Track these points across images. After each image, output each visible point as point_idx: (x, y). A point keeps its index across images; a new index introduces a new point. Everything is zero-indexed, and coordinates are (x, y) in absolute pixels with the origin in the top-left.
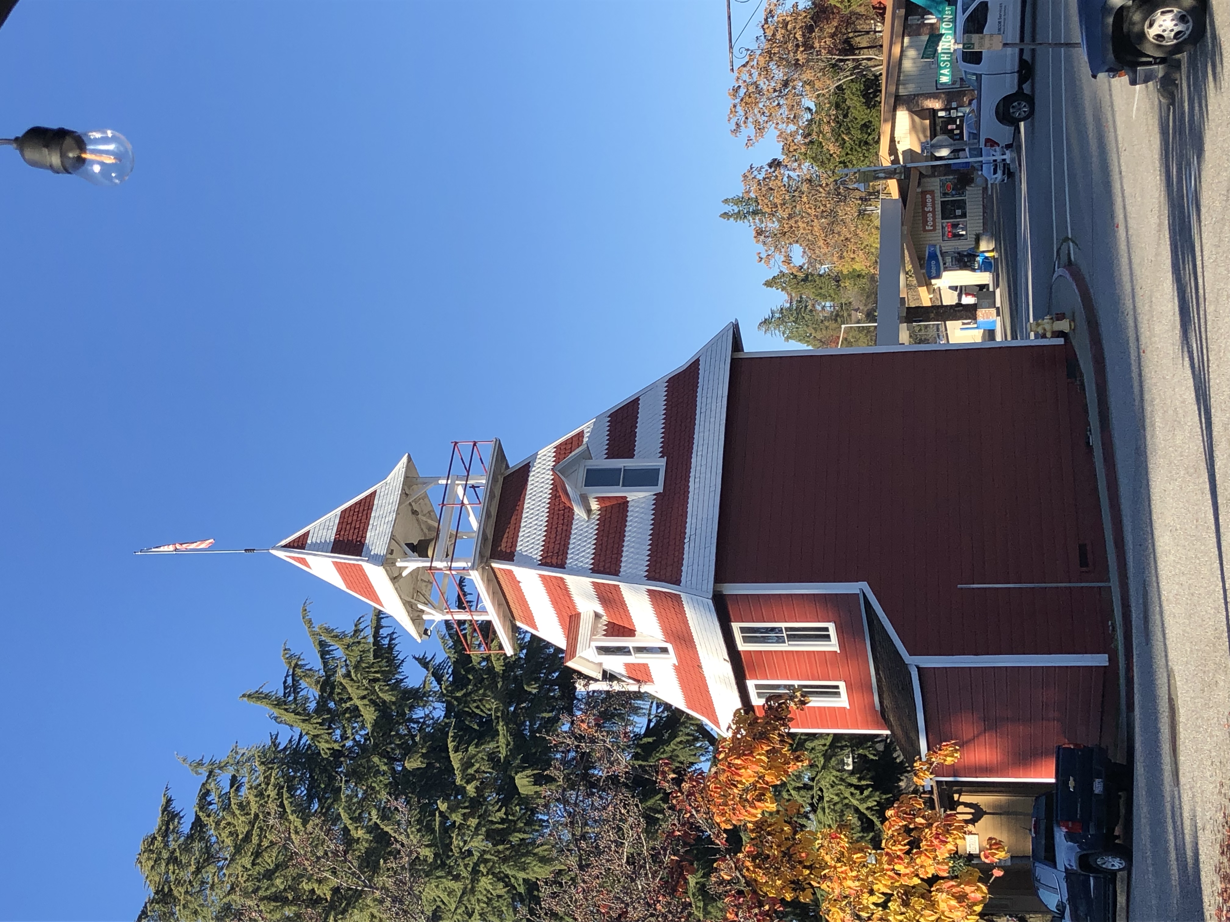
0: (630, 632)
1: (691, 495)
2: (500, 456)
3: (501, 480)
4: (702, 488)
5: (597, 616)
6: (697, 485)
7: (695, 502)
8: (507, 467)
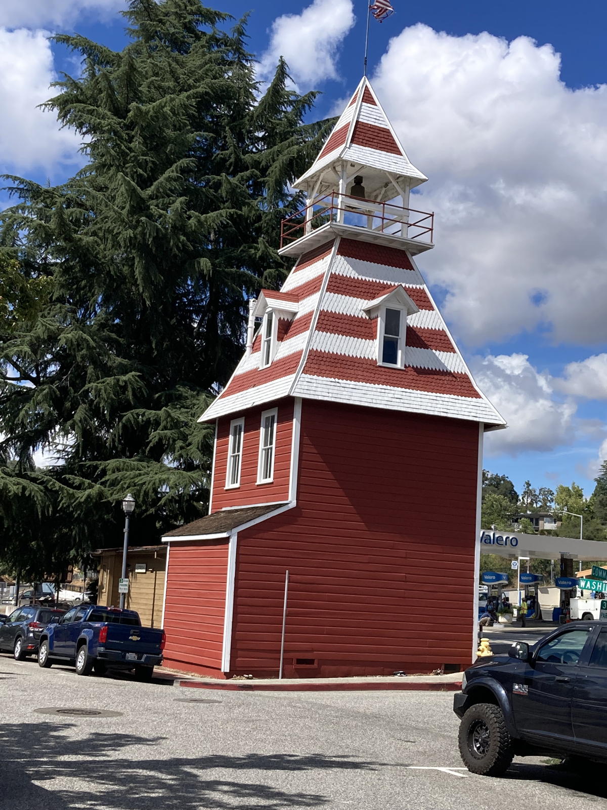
0: (281, 338)
1: (372, 385)
2: (422, 248)
3: (403, 248)
4: (375, 393)
5: (295, 314)
6: (379, 390)
7: (366, 388)
8: (414, 254)
